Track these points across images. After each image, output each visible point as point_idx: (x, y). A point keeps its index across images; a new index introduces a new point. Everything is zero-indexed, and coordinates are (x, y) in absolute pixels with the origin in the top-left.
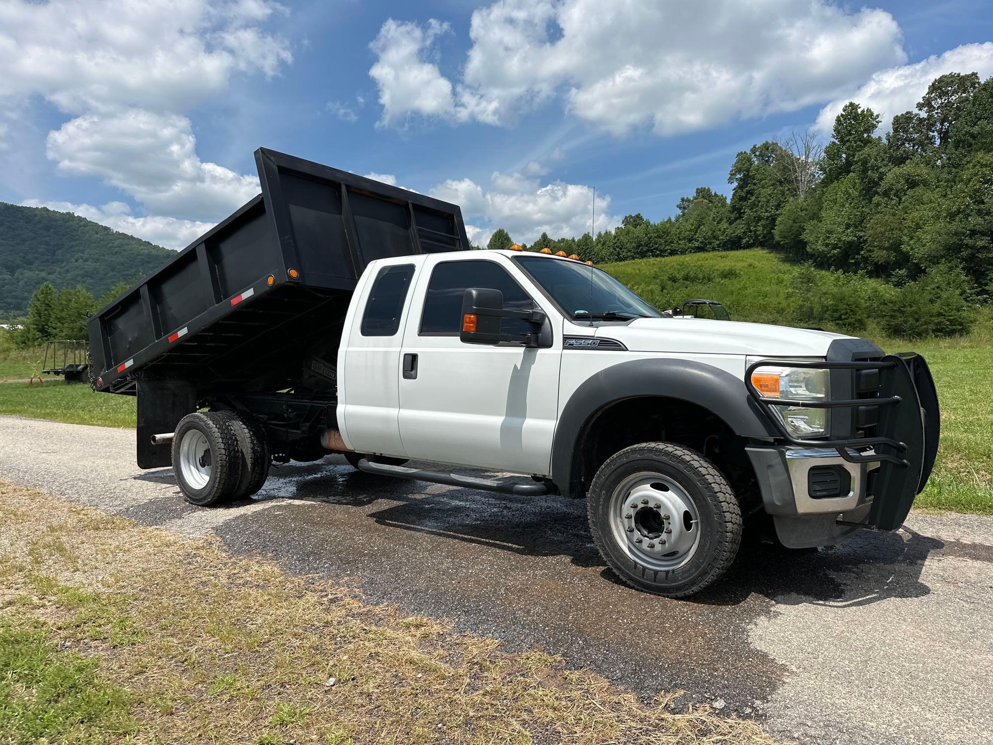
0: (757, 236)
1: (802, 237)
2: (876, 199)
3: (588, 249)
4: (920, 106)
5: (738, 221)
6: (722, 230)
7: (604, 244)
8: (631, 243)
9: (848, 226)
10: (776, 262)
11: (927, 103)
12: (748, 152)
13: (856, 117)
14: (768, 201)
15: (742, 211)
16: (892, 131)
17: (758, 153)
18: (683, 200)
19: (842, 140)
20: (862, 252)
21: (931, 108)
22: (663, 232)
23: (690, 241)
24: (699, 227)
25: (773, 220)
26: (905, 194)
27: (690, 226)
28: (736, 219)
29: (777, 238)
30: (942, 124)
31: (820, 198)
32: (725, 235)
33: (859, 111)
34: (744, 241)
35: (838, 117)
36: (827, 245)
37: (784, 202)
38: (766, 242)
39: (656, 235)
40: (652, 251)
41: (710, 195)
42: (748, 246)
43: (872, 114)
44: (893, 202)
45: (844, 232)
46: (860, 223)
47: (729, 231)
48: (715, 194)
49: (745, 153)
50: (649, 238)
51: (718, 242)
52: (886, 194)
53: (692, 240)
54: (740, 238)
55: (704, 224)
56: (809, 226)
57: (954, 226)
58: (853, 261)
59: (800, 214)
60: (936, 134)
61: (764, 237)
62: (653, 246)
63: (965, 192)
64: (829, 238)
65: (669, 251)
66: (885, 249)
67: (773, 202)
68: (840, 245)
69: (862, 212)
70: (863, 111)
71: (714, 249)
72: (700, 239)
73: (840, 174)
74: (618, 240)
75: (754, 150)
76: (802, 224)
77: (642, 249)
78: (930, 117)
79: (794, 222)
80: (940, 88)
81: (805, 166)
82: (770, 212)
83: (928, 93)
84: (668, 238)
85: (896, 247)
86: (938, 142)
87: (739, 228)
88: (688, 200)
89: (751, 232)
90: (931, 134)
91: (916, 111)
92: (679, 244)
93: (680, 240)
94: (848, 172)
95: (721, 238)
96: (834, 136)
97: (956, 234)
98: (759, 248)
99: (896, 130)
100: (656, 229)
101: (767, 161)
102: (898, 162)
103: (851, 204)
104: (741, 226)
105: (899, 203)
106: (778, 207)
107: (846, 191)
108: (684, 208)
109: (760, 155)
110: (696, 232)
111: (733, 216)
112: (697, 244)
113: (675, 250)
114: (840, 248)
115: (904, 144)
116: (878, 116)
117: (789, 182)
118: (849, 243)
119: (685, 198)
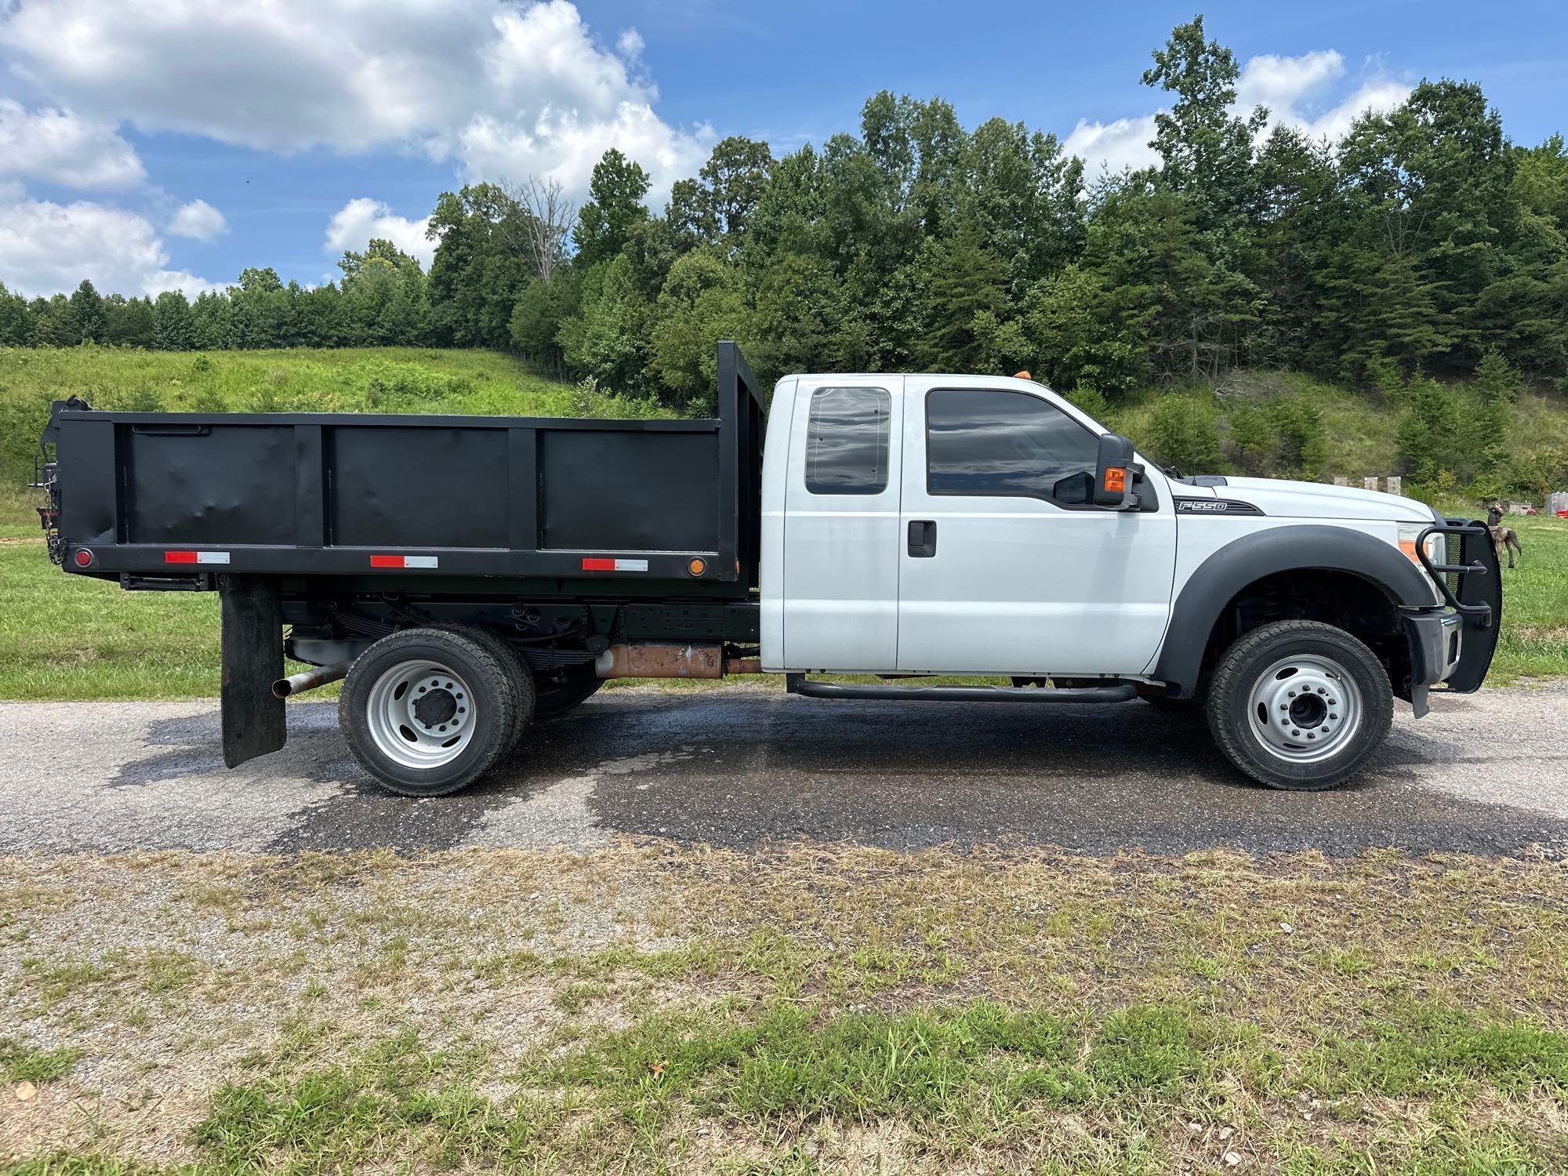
0: (479, 330)
1: (555, 339)
2: (662, 297)
3: (181, 320)
4: (704, 174)
5: (446, 302)
6: (421, 313)
7: (212, 314)
8: (266, 317)
9: (623, 331)
10: (517, 373)
11: (711, 172)
12: (457, 194)
13: (620, 172)
14: (497, 277)
15: (453, 287)
16: (672, 203)
17: (471, 199)
18: (348, 255)
19: (604, 203)
20: (643, 371)
21: (717, 181)
22: (322, 303)
23: (370, 325)
24: (383, 304)
25: (507, 308)
26: (698, 296)
27: (369, 301)
28: (443, 298)
29: (516, 337)
30: (730, 204)
31: (578, 284)
32: (427, 321)
33: (624, 164)
34: (458, 335)
35: (597, 166)
36: (595, 355)
37: (520, 282)
38: (495, 340)
39: (312, 308)
40: (305, 336)
41: (393, 254)
42: (466, 344)
43: (641, 173)
44: (685, 305)
45: (617, 338)
46: (637, 328)
47: (433, 316)
48: (402, 253)
49: (452, 195)
50: (300, 313)
51: (415, 332)
52: (674, 291)
53: (373, 324)
54: (450, 330)
55: (391, 300)
56: (566, 323)
57: (768, 347)
58: (631, 382)
59: (551, 303)
60: (722, 216)
61: (490, 332)
62: (306, 327)
63: (776, 303)
64: (597, 344)
65: (335, 339)
66: (680, 368)
67: (503, 281)
68: (613, 356)
69: (641, 313)
70: (629, 165)
71: (409, 343)
72: (386, 324)
73: (602, 252)
74: (241, 309)
75: (465, 193)
76: (555, 320)
77: (287, 331)
78: (717, 192)
79: (543, 313)
80: (727, 154)
81: (548, 232)
82: (501, 295)
83: (713, 158)
84: (333, 315)
85: (693, 366)
86: (726, 228)
87: (448, 314)
88: (357, 258)
89: (467, 321)
90: (717, 215)
91: (699, 180)
92: (352, 329)
93: (352, 321)
94: (616, 251)
95: (420, 325)
96: (592, 195)
97: (769, 357)
98: (483, 349)
99: (676, 202)
100: (311, 299)
101: (485, 214)
102: (680, 248)
103: (623, 298)
104: (453, 311)
105: (692, 307)
106: (512, 288)
107: (617, 279)
108: (351, 269)
109: (475, 203)
110: (379, 312)
111: (437, 293)
112: (381, 332)
113: (345, 338)
114: (613, 361)
115: (685, 223)
116: (647, 175)
117: (526, 252)
118: (626, 354)
119: (352, 253)
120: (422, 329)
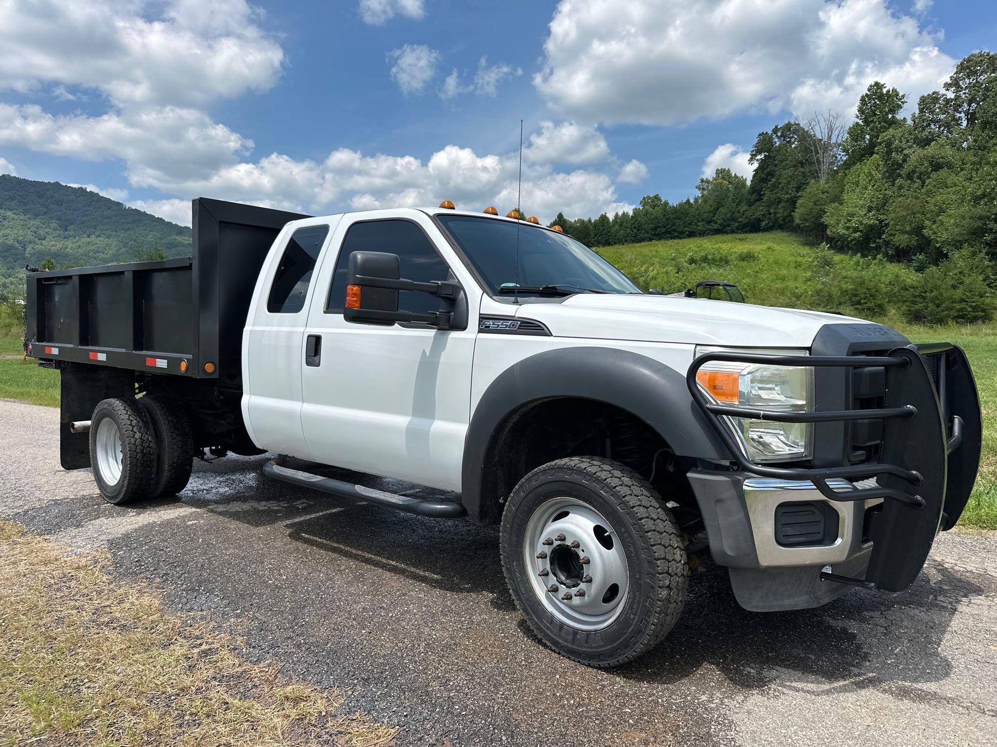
0: (777, 219)
1: (822, 220)
2: (899, 181)
3: (604, 230)
4: (947, 86)
5: (758, 203)
6: (741, 212)
7: (621, 225)
8: (649, 224)
9: (870, 209)
10: (796, 245)
11: (954, 83)
12: (770, 132)
13: (881, 97)
14: (789, 183)
15: (762, 193)
16: (917, 112)
17: (779, 134)
18: (702, 181)
19: (867, 122)
20: (884, 236)
21: (958, 88)
22: (682, 212)
23: (709, 222)
24: (718, 209)
25: (793, 202)
26: (929, 178)
27: (709, 208)
28: (757, 201)
29: (797, 221)
30: (969, 105)
31: (842, 180)
32: (744, 217)
33: (885, 91)
34: (764, 223)
35: (863, 97)
36: (848, 228)
37: (805, 184)
38: (784, 225)
39: (675, 216)
40: (670, 233)
41: (730, 176)
42: (768, 229)
43: (897, 95)
44: (916, 185)
45: (865, 215)
46: (882, 206)
47: (748, 213)
48: (735, 175)
49: (766, 133)
50: (667, 220)
51: (737, 224)
52: (909, 177)
53: (711, 222)
54: (759, 221)
55: (723, 206)
56: (830, 208)
57: (980, 210)
58: (873, 245)
59: (821, 196)
60: (963, 115)
61: (784, 219)
62: (670, 227)
63: (991, 175)
64: (850, 220)
65: (687, 233)
66: (906, 233)
67: (793, 184)
68: (861, 228)
69: (885, 195)
70: (888, 91)
71: (733, 232)
72: (718, 221)
73: (863, 155)
74: (636, 221)
75: (775, 131)
76: (823, 207)
77: (660, 231)
78: (957, 98)
79: (815, 204)
80: (968, 67)
81: (826, 147)
82: (791, 194)
83: (956, 73)
84: (687, 219)
85: (918, 230)
86: (965, 123)
87: (758, 211)
88: (707, 181)
89: (770, 214)
90: (958, 115)
91: (943, 91)
92: (698, 226)
93: (699, 221)
94: (872, 154)
95: (740, 220)
96: (857, 117)
97: (981, 218)
98: (779, 231)
99: (922, 111)
100: (675, 210)
101: (788, 142)
102: (922, 144)
103: (874, 186)
104: (761, 208)
105: (923, 186)
106: (799, 189)
107: (870, 173)
108: (703, 189)
109: (781, 136)
110: (715, 214)
111: (754, 197)
112: (716, 226)
113: (693, 232)
114: (861, 231)
115: (929, 125)
116: (903, 96)
117: (811, 163)
118: (870, 226)
119: (705, 179)
120: (741, 222)
